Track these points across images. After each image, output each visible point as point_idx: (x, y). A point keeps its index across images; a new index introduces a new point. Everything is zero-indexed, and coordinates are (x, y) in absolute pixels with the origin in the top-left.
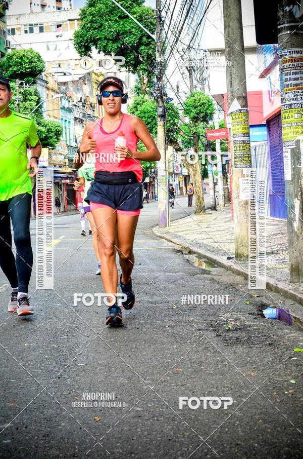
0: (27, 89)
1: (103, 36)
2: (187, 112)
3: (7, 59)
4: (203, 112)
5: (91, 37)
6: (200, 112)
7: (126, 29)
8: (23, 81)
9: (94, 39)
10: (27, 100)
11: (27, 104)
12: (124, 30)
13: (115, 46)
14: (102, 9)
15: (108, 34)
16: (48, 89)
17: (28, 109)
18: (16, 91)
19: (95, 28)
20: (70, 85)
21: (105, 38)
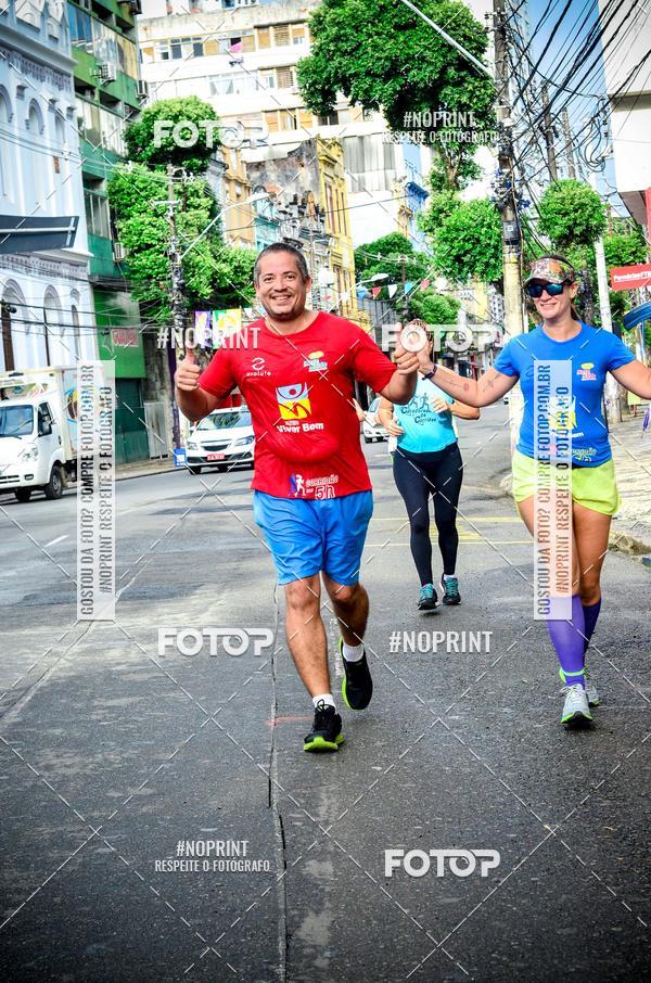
0: (189, 183)
1: (363, 69)
2: (547, 224)
3: (146, 120)
4: (580, 224)
5: (336, 73)
6: (576, 224)
7: (411, 52)
8: (183, 168)
9: (344, 76)
10: (189, 206)
11: (189, 215)
12: (408, 54)
13: (389, 87)
14: (358, 10)
15: (373, 64)
16: (228, 180)
17: (191, 225)
18: (167, 189)
19: (345, 53)
20: (270, 167)
21: (368, 73)
